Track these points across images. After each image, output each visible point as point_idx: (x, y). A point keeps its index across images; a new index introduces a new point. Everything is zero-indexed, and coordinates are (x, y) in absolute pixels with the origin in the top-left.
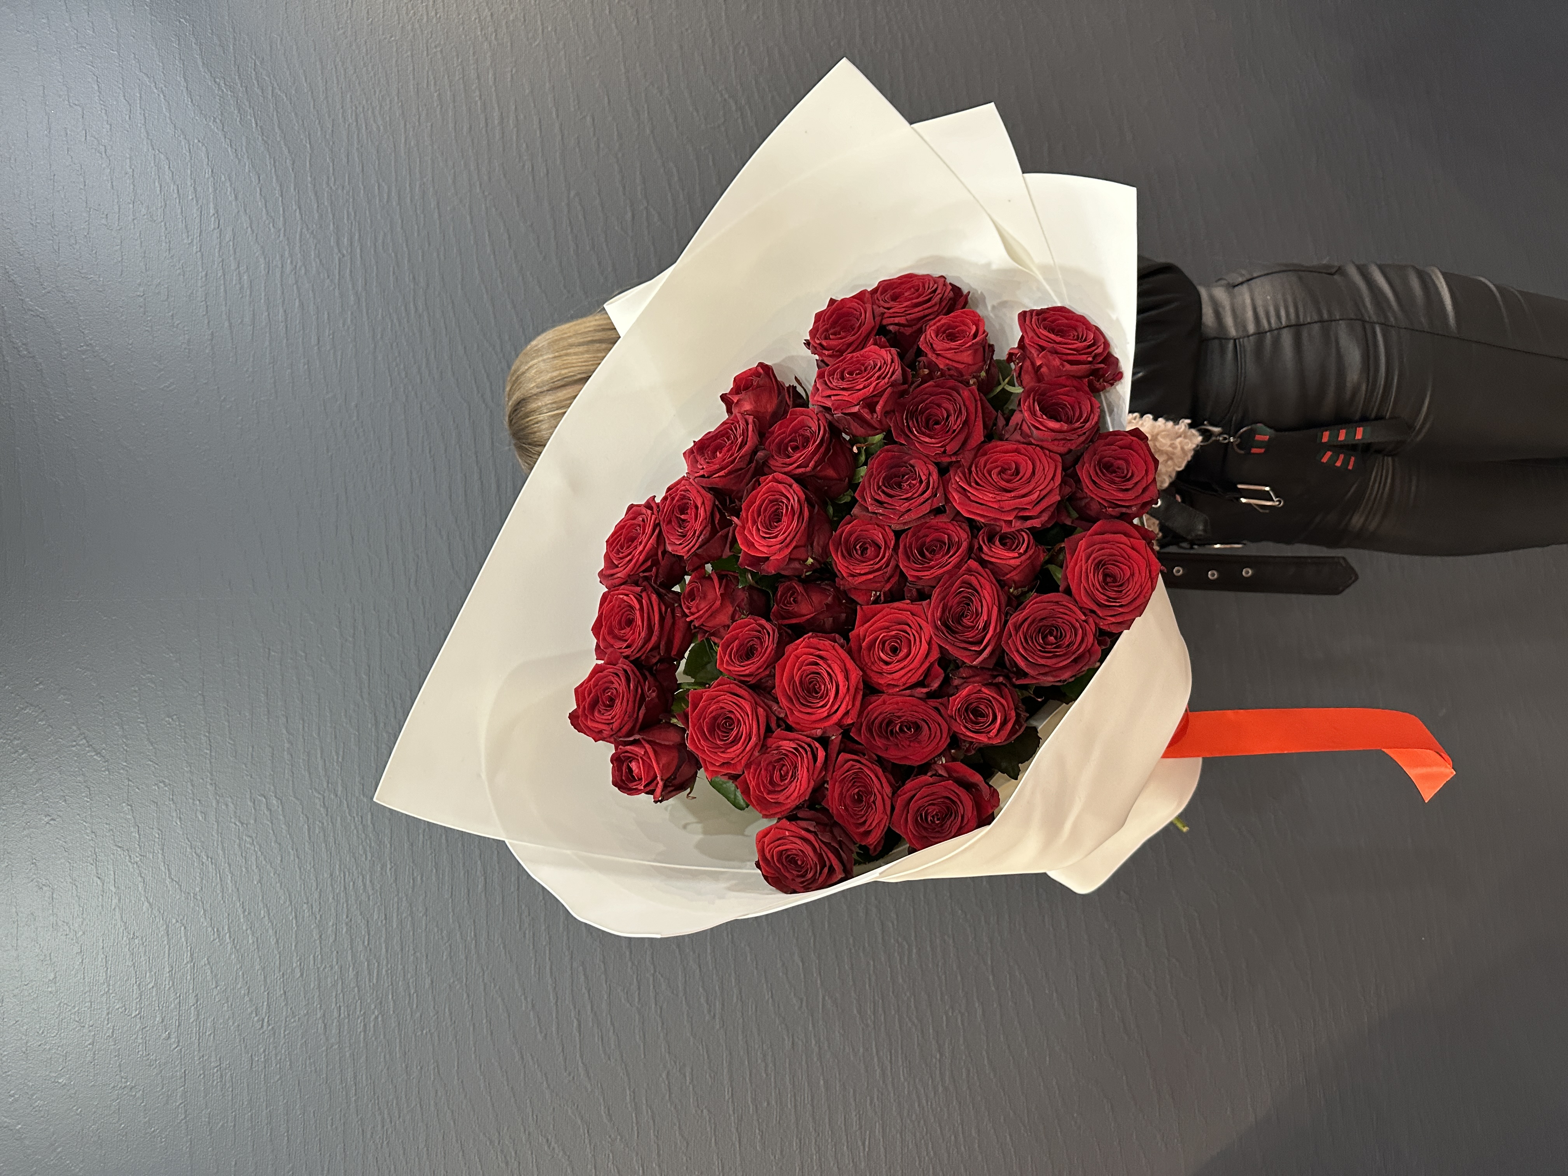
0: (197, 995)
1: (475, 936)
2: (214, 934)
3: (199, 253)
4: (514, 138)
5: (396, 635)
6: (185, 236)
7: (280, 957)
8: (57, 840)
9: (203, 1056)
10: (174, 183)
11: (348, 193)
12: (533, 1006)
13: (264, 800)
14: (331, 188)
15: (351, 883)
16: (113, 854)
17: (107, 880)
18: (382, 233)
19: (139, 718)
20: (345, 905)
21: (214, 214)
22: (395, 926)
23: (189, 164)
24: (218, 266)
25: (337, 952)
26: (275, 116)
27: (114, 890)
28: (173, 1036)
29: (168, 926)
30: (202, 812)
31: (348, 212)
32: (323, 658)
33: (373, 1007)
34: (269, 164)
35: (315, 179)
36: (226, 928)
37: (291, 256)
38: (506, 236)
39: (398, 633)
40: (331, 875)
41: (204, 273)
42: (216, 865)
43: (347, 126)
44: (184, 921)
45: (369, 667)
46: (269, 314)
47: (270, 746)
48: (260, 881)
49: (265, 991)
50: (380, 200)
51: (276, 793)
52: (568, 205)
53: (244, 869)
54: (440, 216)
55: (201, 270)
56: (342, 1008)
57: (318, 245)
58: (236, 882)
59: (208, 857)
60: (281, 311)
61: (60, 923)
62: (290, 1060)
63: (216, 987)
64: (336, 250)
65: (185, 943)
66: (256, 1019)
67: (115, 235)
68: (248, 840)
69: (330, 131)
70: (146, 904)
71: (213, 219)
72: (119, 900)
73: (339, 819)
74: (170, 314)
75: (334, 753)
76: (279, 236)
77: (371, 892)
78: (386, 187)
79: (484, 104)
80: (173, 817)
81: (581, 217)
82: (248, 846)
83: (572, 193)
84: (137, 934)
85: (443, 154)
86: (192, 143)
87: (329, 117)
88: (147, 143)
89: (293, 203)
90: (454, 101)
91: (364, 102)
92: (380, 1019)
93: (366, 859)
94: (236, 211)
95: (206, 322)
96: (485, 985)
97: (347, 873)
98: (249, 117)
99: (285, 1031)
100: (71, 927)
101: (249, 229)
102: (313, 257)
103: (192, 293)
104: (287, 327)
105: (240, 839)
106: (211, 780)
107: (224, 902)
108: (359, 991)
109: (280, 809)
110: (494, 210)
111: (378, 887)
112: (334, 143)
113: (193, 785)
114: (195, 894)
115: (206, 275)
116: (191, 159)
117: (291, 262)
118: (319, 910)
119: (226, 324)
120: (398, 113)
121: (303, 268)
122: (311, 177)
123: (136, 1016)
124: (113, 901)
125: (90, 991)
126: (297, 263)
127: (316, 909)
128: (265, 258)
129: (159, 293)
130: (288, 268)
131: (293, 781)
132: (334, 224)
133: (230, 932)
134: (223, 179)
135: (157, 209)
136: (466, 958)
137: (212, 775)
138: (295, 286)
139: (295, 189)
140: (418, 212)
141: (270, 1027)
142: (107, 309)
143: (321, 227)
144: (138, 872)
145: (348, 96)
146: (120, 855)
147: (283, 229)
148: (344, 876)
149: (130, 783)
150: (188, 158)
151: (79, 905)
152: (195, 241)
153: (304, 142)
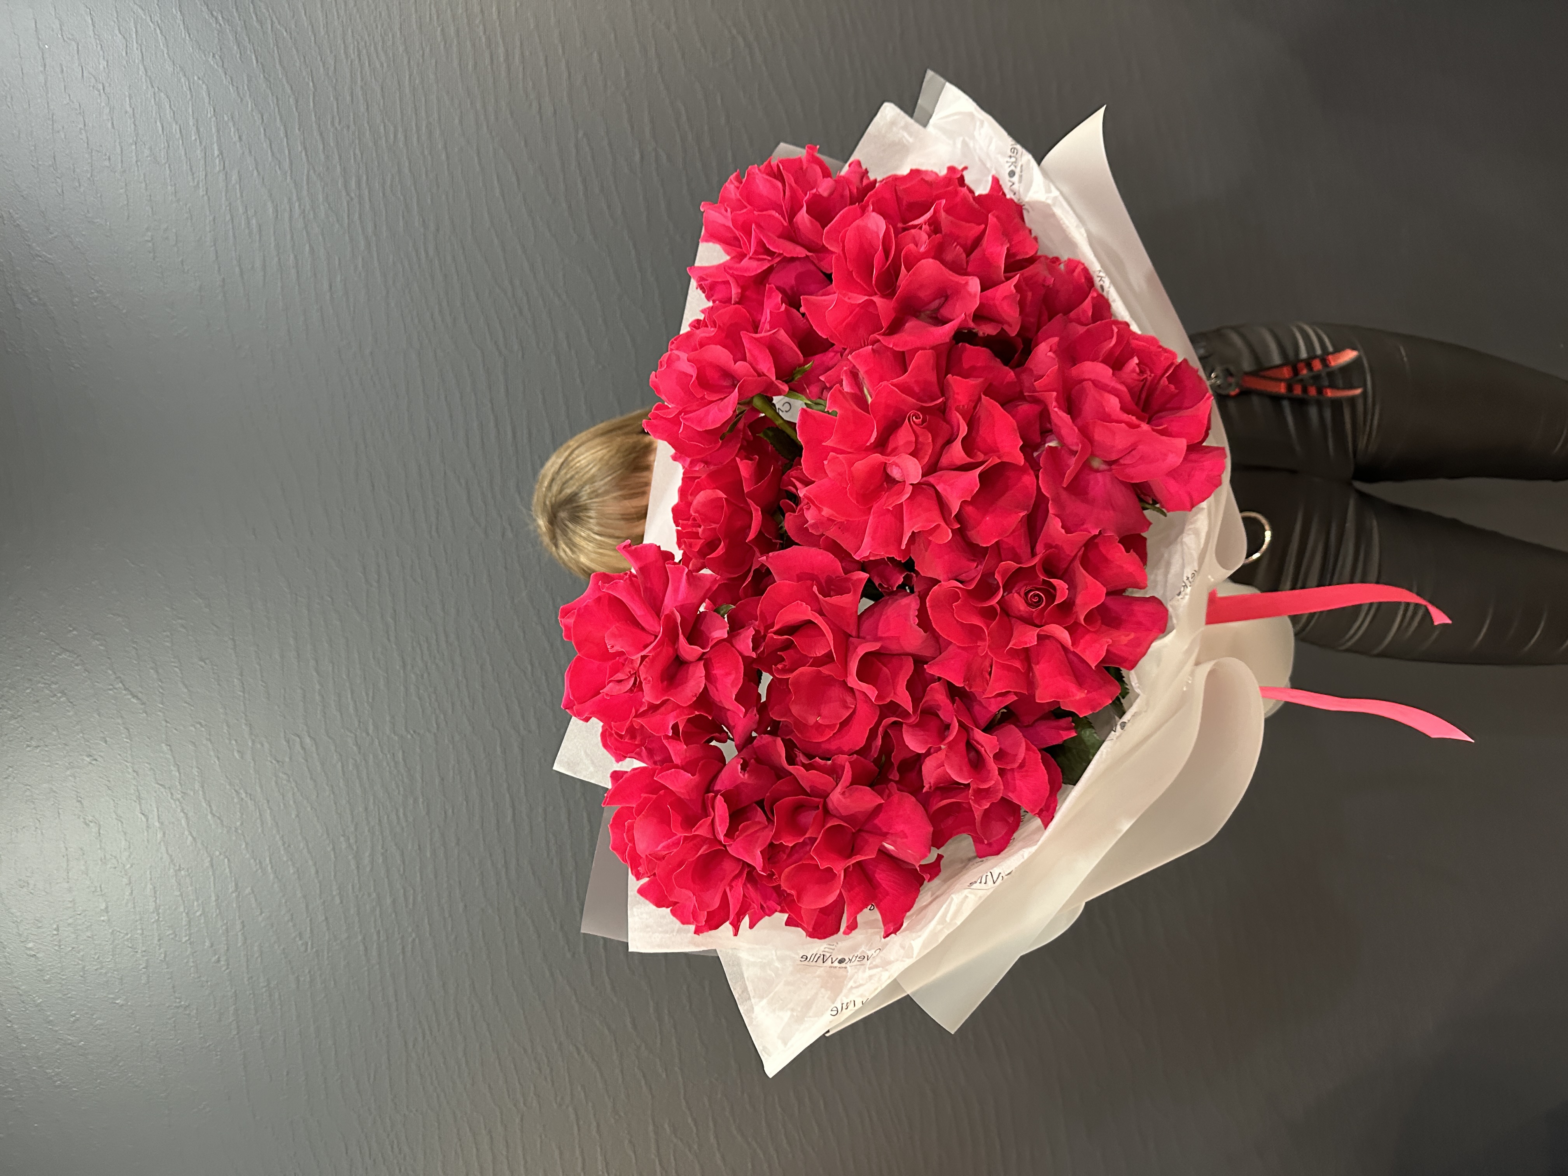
0: (243, 922)
1: (506, 862)
2: (256, 865)
3: (206, 198)
4: (521, 76)
5: (420, 580)
6: (190, 178)
7: (320, 887)
8: (101, 779)
9: (252, 977)
10: (177, 123)
11: (354, 133)
12: (562, 927)
13: (298, 739)
14: (336, 129)
15: (386, 817)
16: (156, 792)
17: (151, 816)
18: (389, 176)
19: (172, 662)
20: (380, 837)
21: (218, 156)
22: (428, 855)
23: (190, 103)
24: (226, 209)
25: (375, 881)
26: (276, 52)
27: (157, 824)
28: (223, 959)
29: (212, 859)
30: (238, 751)
31: (354, 154)
32: (350, 603)
33: (410, 930)
34: (271, 103)
35: (319, 118)
36: (268, 859)
37: (299, 199)
38: (514, 179)
39: (422, 579)
40: (366, 809)
41: (211, 218)
42: (255, 801)
43: (349, 62)
44: (227, 854)
45: (395, 611)
46: (279, 259)
47: (301, 688)
48: (297, 816)
49: (307, 917)
50: (387, 141)
51: (308, 732)
52: (577, 146)
53: (282, 805)
54: (448, 158)
55: (208, 213)
56: (382, 932)
57: (326, 188)
58: (275, 816)
59: (246, 793)
60: (292, 256)
61: (108, 857)
62: (335, 980)
63: (261, 914)
64: (344, 193)
65: (229, 874)
66: (300, 942)
67: (120, 178)
68: (285, 777)
69: (333, 68)
70: (190, 838)
71: (217, 160)
72: (164, 834)
73: (371, 756)
74: (180, 259)
75: (364, 694)
76: (286, 179)
77: (404, 824)
78: (392, 129)
79: (489, 39)
80: (210, 756)
81: (589, 159)
82: (285, 782)
83: (580, 134)
84: (182, 866)
85: (448, 92)
86: (192, 81)
87: (331, 52)
88: (146, 81)
89: (299, 144)
90: (458, 35)
91: (366, 37)
92: (417, 941)
93: (399, 793)
94: (241, 152)
95: (217, 268)
96: (516, 908)
97: (381, 807)
98: (249, 52)
99: (328, 953)
100: (120, 861)
101: (255, 171)
102: (321, 200)
103: (201, 238)
104: (298, 272)
105: (277, 776)
106: (246, 720)
107: (265, 835)
108: (396, 916)
109: (314, 749)
110: (502, 151)
111: (411, 819)
112: (336, 80)
113: (228, 726)
114: (236, 829)
115: (214, 220)
116: (192, 96)
117: (300, 206)
118: (356, 842)
119: (237, 269)
120: (401, 49)
121: (311, 213)
122: (315, 116)
123: (186, 941)
124: (159, 836)
125: (141, 920)
126: (305, 207)
127: (352, 841)
128: (273, 202)
129: (167, 238)
130: (297, 210)
131: (325, 722)
132: (340, 165)
133: (271, 863)
134: (226, 119)
135: (160, 150)
136: (498, 884)
137: (246, 716)
138: (304, 232)
139: (299, 129)
140: (426, 153)
141: (314, 950)
142: (116, 255)
143: (328, 168)
144: (180, 808)
145: (350, 31)
146: (162, 793)
147: (289, 172)
148: (379, 810)
149: (168, 724)
150: (189, 97)
151: (126, 840)
152: (201, 183)
153: (307, 80)
